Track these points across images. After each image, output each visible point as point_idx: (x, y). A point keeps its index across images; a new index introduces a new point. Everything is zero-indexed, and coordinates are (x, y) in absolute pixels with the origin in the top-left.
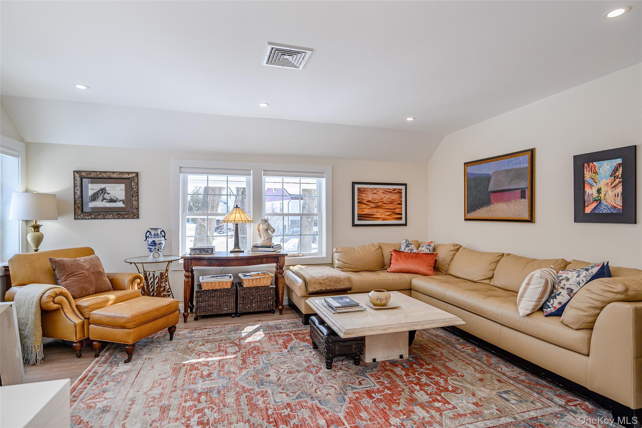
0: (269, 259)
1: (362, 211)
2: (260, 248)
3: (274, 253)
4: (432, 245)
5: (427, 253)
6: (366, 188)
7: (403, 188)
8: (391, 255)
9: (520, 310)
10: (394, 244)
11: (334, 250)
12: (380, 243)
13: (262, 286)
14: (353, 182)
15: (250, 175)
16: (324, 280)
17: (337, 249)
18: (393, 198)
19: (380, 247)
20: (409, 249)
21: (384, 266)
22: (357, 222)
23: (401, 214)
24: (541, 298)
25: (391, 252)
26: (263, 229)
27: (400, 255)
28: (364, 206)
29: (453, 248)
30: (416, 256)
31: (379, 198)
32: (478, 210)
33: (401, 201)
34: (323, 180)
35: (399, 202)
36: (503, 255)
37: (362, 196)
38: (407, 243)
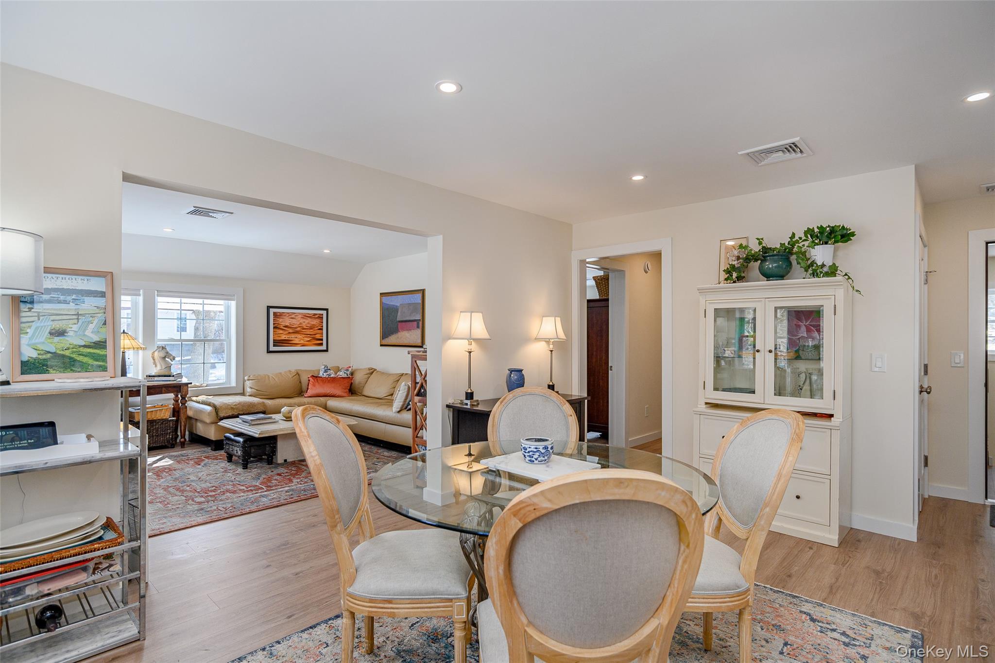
0: (170, 389)
1: (279, 336)
2: (156, 378)
3: (175, 382)
4: (350, 369)
5: (344, 377)
6: (283, 313)
7: (324, 313)
8: (309, 380)
9: (393, 409)
10: (313, 371)
11: (246, 378)
12: (299, 370)
13: (159, 419)
14: (268, 306)
15: (139, 295)
16: (236, 405)
17: (249, 376)
18: (312, 323)
19: (298, 374)
20: (327, 374)
21: (302, 392)
22: (272, 348)
23: (322, 340)
24: (406, 399)
25: (309, 378)
26: (160, 357)
27: (317, 380)
28: (281, 332)
29: (368, 372)
30: (333, 380)
31: (298, 323)
32: (390, 337)
33: (322, 326)
34: (233, 304)
35: (320, 327)
36: (402, 375)
37: (278, 321)
38: (326, 368)
